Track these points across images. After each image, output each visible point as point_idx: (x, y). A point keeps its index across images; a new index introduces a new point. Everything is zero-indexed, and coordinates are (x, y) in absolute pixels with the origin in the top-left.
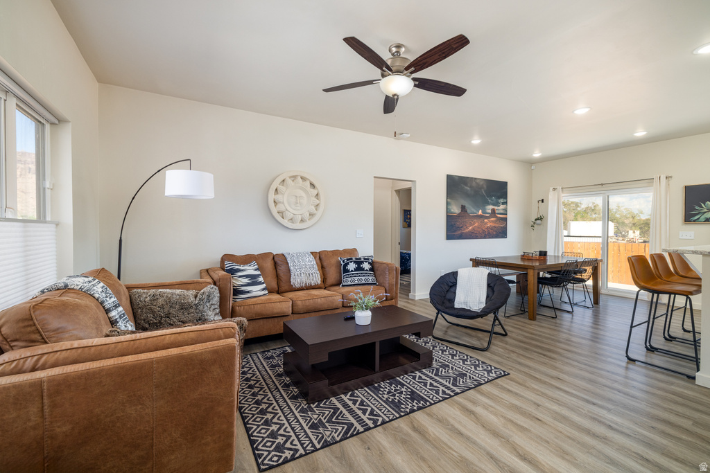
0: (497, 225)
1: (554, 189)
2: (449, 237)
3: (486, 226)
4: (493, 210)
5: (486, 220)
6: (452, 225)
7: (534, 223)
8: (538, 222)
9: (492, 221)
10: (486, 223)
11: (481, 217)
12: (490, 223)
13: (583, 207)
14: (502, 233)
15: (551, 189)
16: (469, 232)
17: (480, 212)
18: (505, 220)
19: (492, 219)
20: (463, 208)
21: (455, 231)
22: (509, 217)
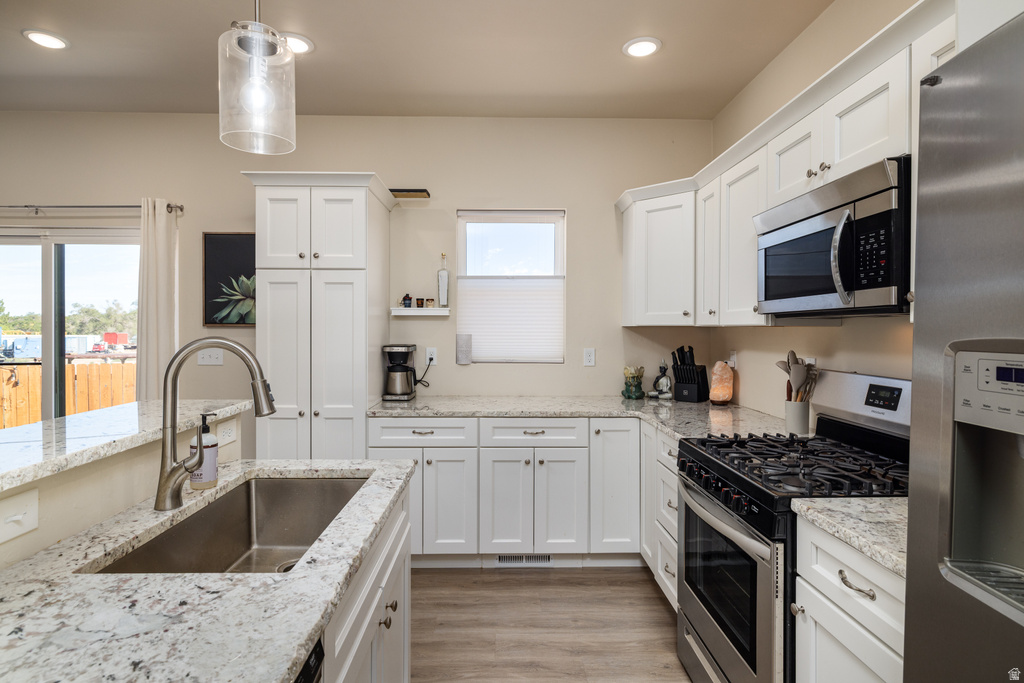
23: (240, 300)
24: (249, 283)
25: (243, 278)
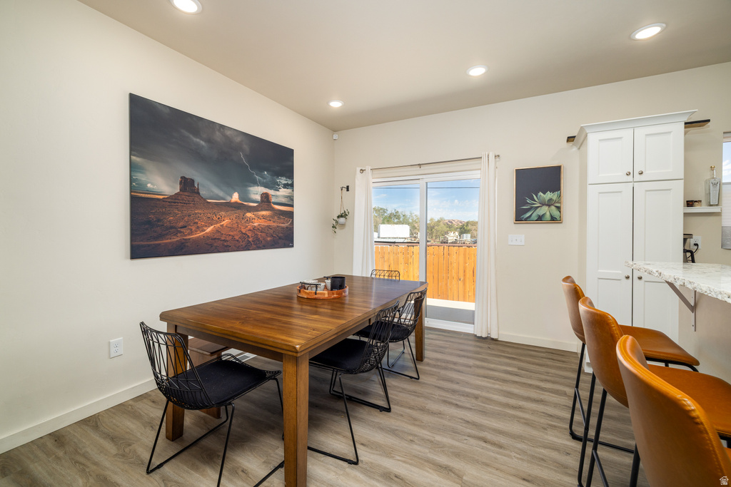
0: (275, 225)
1: (362, 171)
2: (138, 251)
3: (250, 226)
4: (266, 197)
5: (249, 215)
6: (149, 222)
7: (337, 222)
8: (342, 220)
9: (264, 217)
10: (250, 220)
11: (236, 206)
12: (258, 220)
13: (389, 212)
14: (284, 239)
15: (358, 169)
16: (207, 238)
17: (235, 197)
18: (290, 215)
19: (264, 213)
20: (187, 184)
21: (161, 236)
22: (298, 210)
23: (539, 207)
24: (545, 196)
25: (541, 194)
